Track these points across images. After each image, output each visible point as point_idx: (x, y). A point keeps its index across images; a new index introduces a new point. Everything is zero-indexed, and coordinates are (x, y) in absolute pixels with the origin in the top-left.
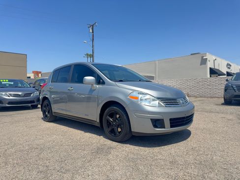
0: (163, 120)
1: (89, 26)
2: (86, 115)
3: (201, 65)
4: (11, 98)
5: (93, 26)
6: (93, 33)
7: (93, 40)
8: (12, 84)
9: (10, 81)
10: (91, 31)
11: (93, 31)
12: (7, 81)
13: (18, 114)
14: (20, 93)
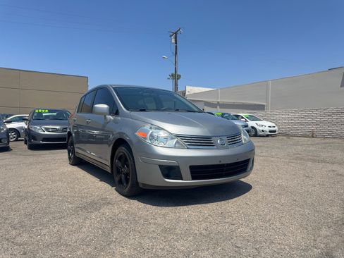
0: (178, 167)
1: (171, 34)
2: (100, 158)
3: (341, 86)
4: (46, 133)
5: (176, 33)
6: (176, 43)
7: (176, 53)
8: (54, 116)
9: (50, 111)
10: (173, 41)
11: (176, 41)
12: (47, 111)
13: (53, 154)
14: (58, 127)
